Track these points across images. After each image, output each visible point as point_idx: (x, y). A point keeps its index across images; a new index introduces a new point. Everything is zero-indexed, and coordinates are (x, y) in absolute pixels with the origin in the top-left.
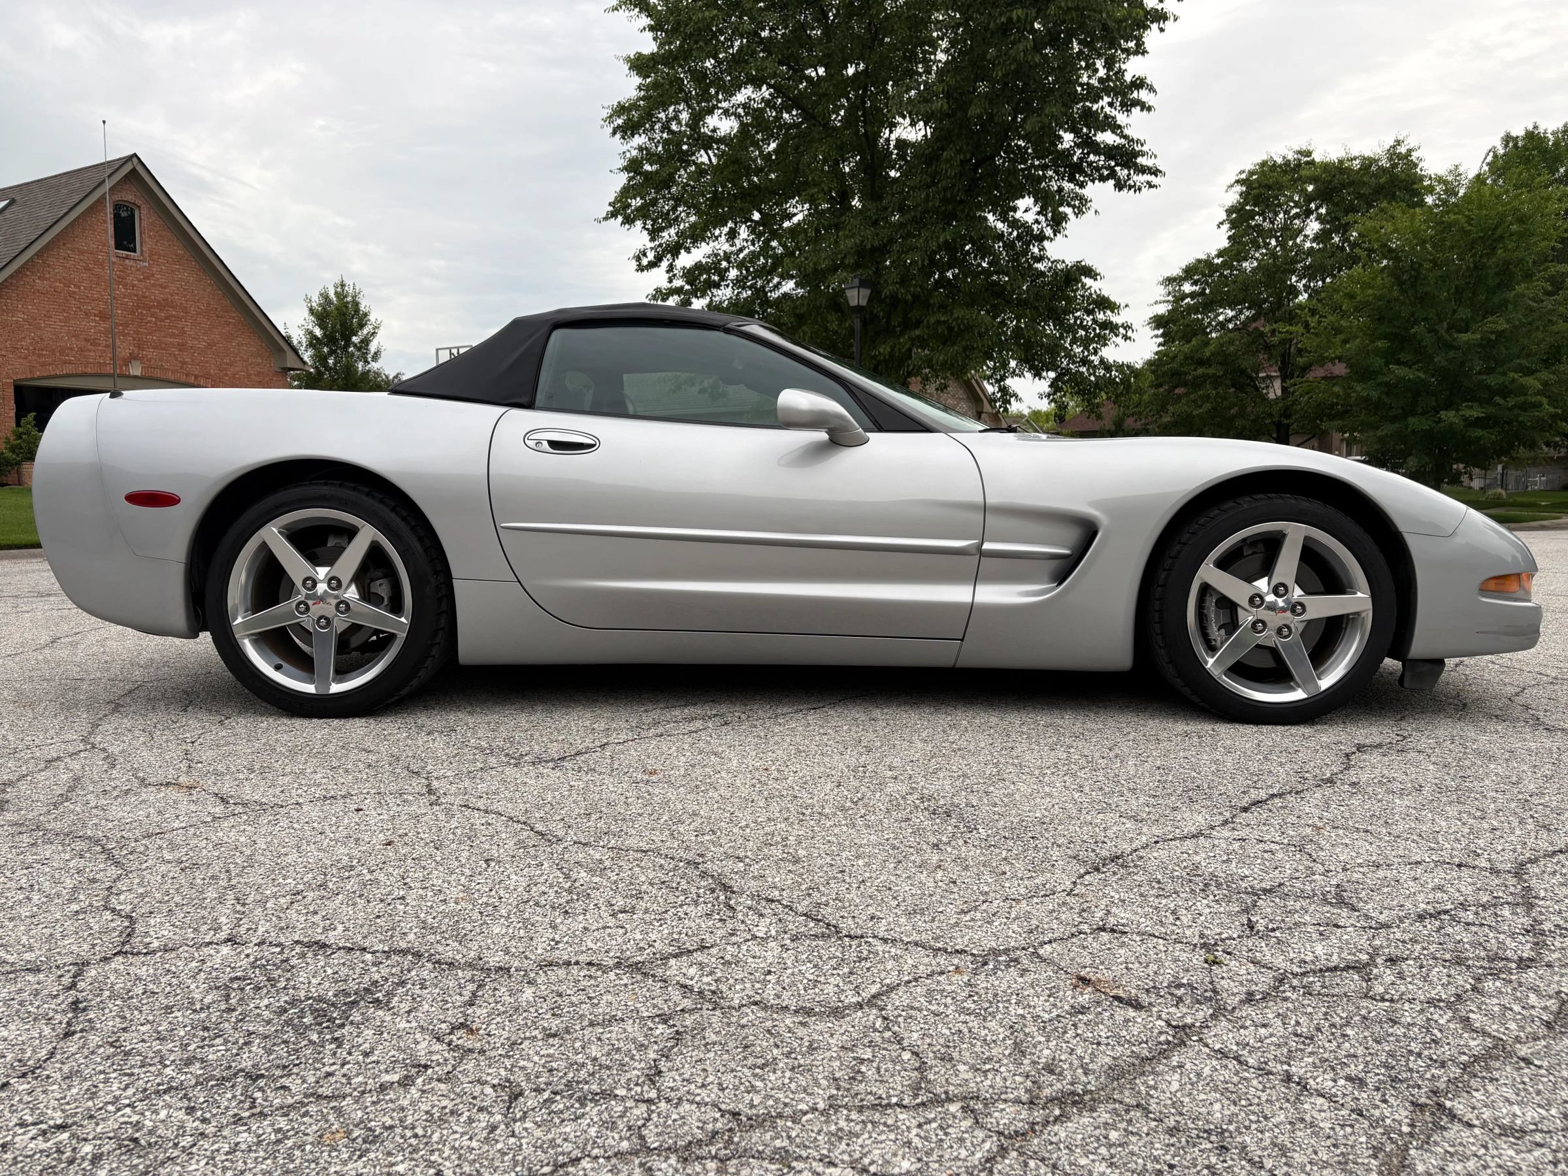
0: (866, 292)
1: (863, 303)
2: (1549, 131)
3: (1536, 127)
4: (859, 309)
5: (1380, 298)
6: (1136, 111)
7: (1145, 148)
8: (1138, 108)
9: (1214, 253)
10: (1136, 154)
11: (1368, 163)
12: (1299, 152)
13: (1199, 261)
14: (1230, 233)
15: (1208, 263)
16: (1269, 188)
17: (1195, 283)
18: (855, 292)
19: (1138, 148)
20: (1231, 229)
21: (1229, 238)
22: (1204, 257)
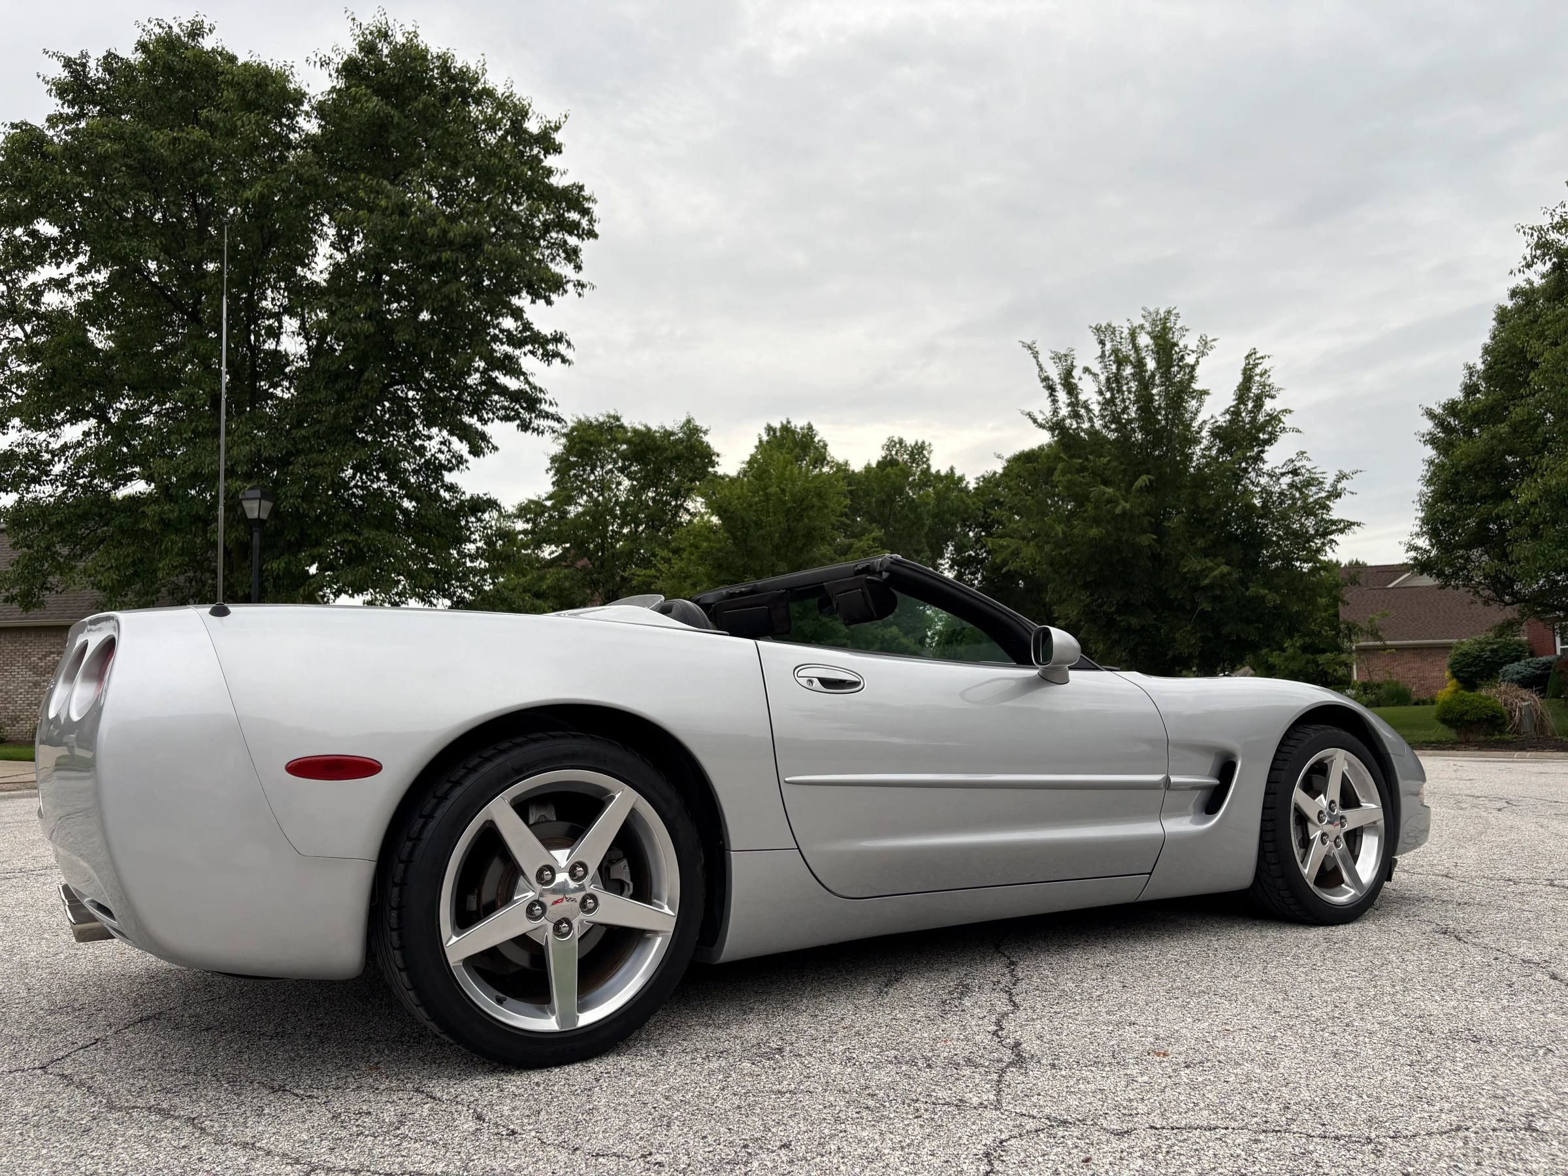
0: (267, 505)
1: (264, 516)
2: (799, 426)
3: (789, 422)
4: (259, 522)
5: (719, 550)
6: (557, 361)
7: (547, 397)
8: (559, 360)
9: (544, 496)
10: (540, 401)
11: (668, 434)
12: (609, 416)
13: (531, 501)
14: (554, 479)
15: (538, 504)
16: (591, 444)
17: (527, 521)
18: (256, 504)
19: (541, 396)
20: (555, 475)
21: (553, 483)
22: (536, 499)
